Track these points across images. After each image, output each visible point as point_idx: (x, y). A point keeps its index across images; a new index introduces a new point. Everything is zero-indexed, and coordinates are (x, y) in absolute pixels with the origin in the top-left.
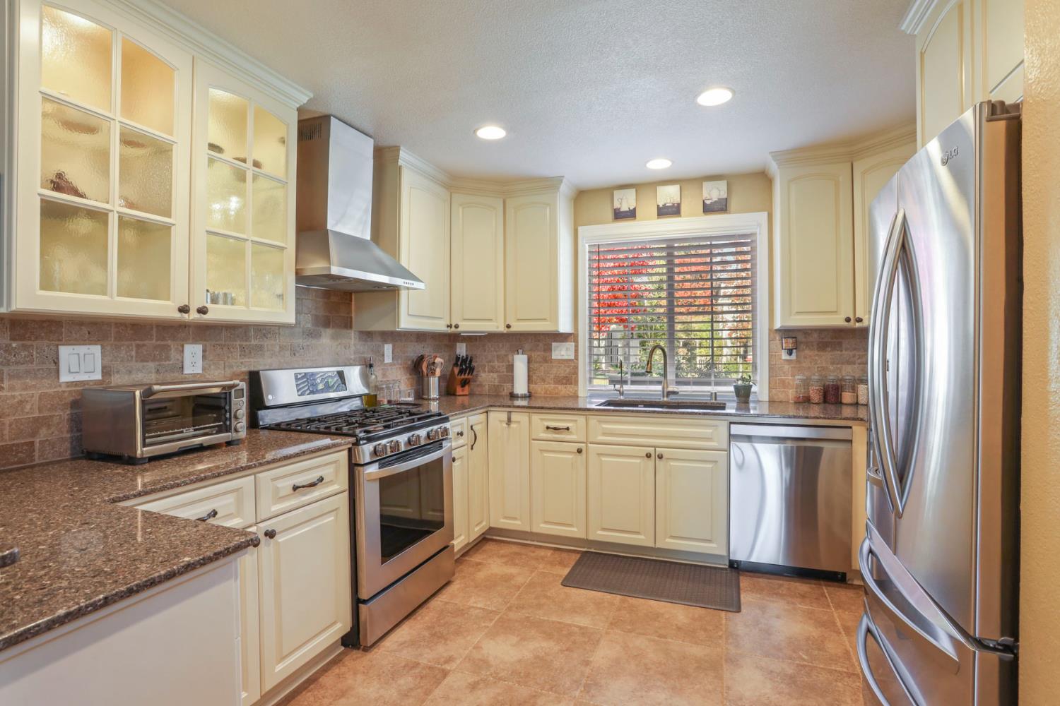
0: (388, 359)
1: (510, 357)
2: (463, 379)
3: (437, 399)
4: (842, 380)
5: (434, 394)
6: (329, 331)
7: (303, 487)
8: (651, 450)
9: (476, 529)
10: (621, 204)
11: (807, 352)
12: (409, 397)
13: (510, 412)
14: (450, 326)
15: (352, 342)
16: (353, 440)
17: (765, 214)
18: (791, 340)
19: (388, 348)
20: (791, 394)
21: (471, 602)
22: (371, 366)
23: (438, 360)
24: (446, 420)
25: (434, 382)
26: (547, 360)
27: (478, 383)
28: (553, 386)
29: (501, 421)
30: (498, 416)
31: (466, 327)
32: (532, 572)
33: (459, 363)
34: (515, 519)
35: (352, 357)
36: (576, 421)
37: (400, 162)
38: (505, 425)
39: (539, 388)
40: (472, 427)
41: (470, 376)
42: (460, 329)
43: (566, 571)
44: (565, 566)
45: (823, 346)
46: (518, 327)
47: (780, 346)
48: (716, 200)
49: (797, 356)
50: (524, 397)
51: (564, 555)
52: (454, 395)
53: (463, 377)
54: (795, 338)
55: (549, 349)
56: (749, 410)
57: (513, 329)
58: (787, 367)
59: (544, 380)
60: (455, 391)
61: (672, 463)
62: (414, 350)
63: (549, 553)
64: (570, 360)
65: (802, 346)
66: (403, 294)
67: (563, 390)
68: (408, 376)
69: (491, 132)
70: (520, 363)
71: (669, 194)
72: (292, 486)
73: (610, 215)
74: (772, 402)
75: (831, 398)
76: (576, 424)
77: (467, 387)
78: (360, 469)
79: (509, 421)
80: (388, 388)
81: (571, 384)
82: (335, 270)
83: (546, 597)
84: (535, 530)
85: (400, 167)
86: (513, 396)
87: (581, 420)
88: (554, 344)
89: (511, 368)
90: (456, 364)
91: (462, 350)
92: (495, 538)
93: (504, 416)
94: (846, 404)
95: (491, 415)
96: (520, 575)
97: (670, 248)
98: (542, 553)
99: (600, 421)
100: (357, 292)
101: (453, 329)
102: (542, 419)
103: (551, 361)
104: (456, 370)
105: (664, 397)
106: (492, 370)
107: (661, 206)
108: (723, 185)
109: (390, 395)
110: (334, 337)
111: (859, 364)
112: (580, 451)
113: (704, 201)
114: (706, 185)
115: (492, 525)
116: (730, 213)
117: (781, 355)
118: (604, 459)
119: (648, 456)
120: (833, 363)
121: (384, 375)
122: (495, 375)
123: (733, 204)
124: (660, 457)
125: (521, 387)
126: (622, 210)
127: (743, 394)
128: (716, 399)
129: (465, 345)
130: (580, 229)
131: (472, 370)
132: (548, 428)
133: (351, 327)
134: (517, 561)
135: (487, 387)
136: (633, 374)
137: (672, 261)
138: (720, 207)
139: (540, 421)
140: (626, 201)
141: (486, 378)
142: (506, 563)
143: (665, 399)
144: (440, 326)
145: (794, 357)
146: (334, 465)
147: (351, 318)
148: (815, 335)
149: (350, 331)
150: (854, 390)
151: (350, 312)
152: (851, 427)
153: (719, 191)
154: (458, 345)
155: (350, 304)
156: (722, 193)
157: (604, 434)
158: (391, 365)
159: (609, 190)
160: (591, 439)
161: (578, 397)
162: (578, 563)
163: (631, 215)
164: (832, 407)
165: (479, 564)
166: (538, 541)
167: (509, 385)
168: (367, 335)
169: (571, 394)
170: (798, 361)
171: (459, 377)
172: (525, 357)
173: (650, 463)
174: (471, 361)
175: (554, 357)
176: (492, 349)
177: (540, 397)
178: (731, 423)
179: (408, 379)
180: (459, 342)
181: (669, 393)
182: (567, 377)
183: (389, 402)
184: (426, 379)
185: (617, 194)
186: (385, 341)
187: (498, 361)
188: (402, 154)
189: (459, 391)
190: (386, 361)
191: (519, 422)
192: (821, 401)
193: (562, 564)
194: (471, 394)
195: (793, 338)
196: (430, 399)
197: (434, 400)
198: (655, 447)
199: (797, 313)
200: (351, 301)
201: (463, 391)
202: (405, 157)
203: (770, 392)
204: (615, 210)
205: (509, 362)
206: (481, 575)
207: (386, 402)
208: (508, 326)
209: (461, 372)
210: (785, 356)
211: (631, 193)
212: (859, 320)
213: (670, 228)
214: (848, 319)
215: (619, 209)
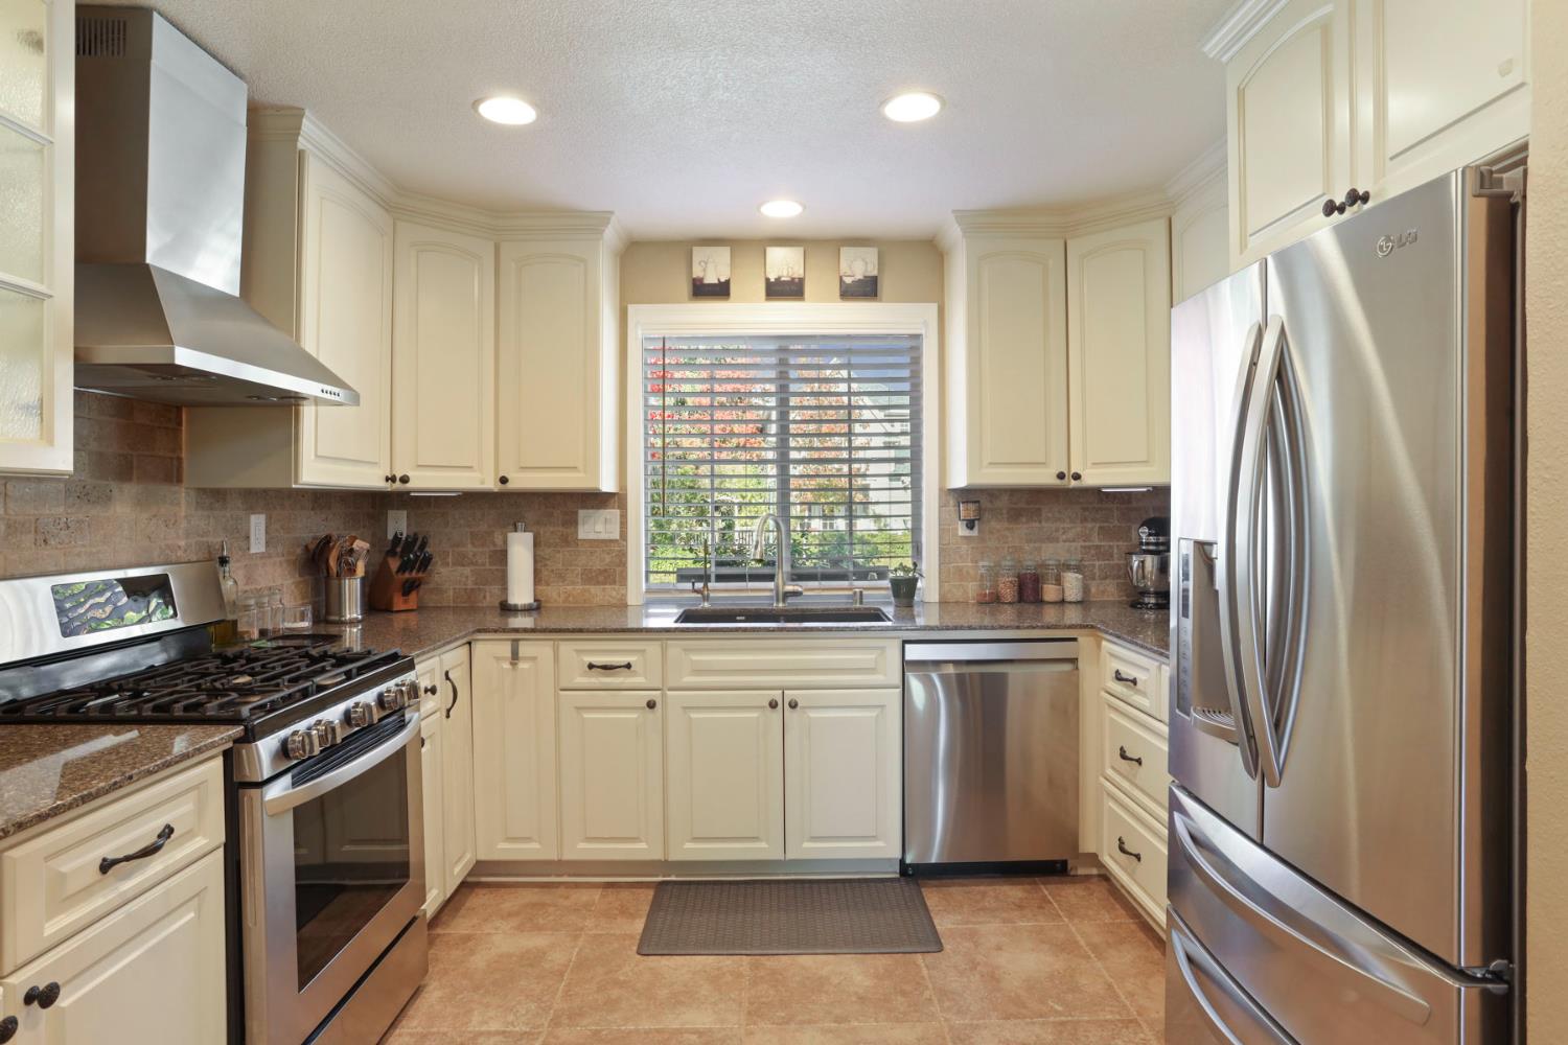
0: (258, 545)
1: (498, 539)
2: (407, 580)
3: (359, 622)
4: (1044, 565)
5: (352, 610)
6: (131, 489)
7: (128, 859)
8: (777, 695)
9: (457, 870)
10: (704, 270)
11: (994, 524)
12: (302, 620)
13: (517, 640)
14: (392, 479)
15: (183, 511)
16: (236, 731)
17: (934, 307)
18: (972, 507)
19: (257, 523)
20: (972, 589)
21: (475, 1023)
22: (223, 561)
23: (360, 545)
24: (410, 666)
25: (352, 591)
26: (569, 541)
27: (431, 586)
28: (579, 587)
29: (498, 659)
30: (491, 651)
31: (423, 481)
32: (576, 938)
33: (399, 550)
34: (528, 839)
35: (182, 543)
36: (643, 651)
37: (302, 143)
38: (506, 666)
39: (554, 593)
40: (447, 674)
41: (420, 575)
42: (409, 486)
43: (639, 926)
44: (633, 916)
45: (1015, 515)
46: (520, 481)
47: (955, 516)
48: (861, 277)
49: (979, 531)
50: (528, 610)
51: (625, 894)
52: (388, 609)
53: (407, 575)
54: (978, 503)
55: (572, 522)
56: (912, 618)
57: (512, 485)
58: (966, 547)
59: (561, 577)
60: (390, 603)
61: (813, 714)
62: (311, 527)
63: (596, 895)
64: (611, 541)
65: (987, 516)
66: (308, 412)
67: (598, 593)
68: (298, 578)
69: (507, 110)
70: (521, 550)
71: (783, 262)
72: (99, 862)
73: (685, 288)
74: (943, 603)
75: (1028, 592)
76: (644, 657)
77: (413, 596)
78: (254, 792)
79: (515, 656)
80: (260, 605)
81: (614, 582)
82: (185, 357)
83: (621, 984)
84: (568, 856)
85: (301, 154)
86: (507, 609)
87: (653, 648)
88: (582, 513)
89: (501, 557)
90: (392, 553)
91: (398, 524)
92: (484, 879)
93: (505, 649)
94: (1049, 603)
95: (480, 649)
96: (555, 947)
97: (784, 351)
98: (584, 896)
99: (687, 650)
100: (194, 405)
101: (398, 485)
102: (578, 652)
103: (576, 542)
104: (394, 564)
105: (778, 601)
106: (461, 561)
107: (772, 280)
108: (871, 254)
109: (262, 618)
110: (140, 503)
111: (1065, 541)
112: (651, 705)
113: (841, 278)
114: (846, 252)
115: (482, 857)
116: (881, 301)
117: (957, 529)
118: (694, 715)
119: (773, 705)
120: (1029, 541)
121: (249, 579)
122: (467, 571)
123: (885, 287)
124: (793, 705)
125: (521, 592)
126: (707, 281)
127: (905, 590)
128: (861, 603)
129: (405, 512)
130: (631, 308)
131: (426, 563)
132: (591, 666)
133: (179, 480)
134: (541, 921)
135: (451, 593)
136: (720, 564)
137: (787, 373)
138: (867, 289)
139: (576, 654)
140: (713, 266)
141: (448, 576)
142: (520, 928)
143: (781, 605)
144: (371, 479)
145: (975, 533)
146: (193, 795)
147: (179, 459)
148: (1005, 498)
149: (177, 488)
150: (1059, 581)
151: (177, 447)
152: (1075, 639)
153: (866, 263)
154: (392, 514)
155: (177, 431)
156: (870, 267)
157: (698, 672)
158: (262, 556)
159: (685, 246)
160: (671, 684)
161: (626, 606)
162: (655, 906)
163: (721, 291)
164: (1032, 608)
165: (468, 938)
166: (569, 875)
167: (496, 589)
168: (215, 497)
169: (614, 601)
170: (981, 539)
171: (400, 576)
172: (529, 536)
173: (776, 715)
174: (424, 545)
175: (582, 535)
176: (462, 522)
177: (557, 608)
178: (905, 642)
179: (297, 584)
180: (392, 509)
181: (787, 595)
182: (606, 570)
183: (263, 633)
184: (334, 583)
185: (699, 254)
186: (252, 509)
187: (473, 544)
188: (308, 126)
189: (399, 603)
190: (253, 551)
191: (534, 659)
192: (1016, 599)
193: (624, 911)
194: (421, 608)
195: (975, 502)
196: (344, 623)
197: (352, 623)
198: (783, 689)
199: (991, 464)
200: (180, 424)
201: (406, 602)
202: (311, 133)
203: (940, 587)
204: (694, 280)
205: (495, 545)
206: (479, 961)
207: (256, 635)
208: (504, 480)
209: (402, 569)
210: (962, 531)
211: (723, 254)
212: (1077, 477)
213: (786, 317)
214: (1061, 476)
215: (701, 280)
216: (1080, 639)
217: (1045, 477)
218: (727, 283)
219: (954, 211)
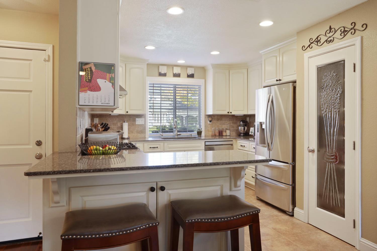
1: (121, 124)
4: (223, 129)
10: (162, 70)
11: (214, 121)
17: (204, 80)
20: (210, 134)
26: (134, 125)
28: (136, 134)
39: (131, 136)
45: (218, 120)
47: (208, 120)
48: (191, 74)
50: (127, 139)
54: (212, 118)
55: (135, 121)
57: (129, 113)
58: (209, 126)
59: (133, 132)
64: (142, 125)
67: (140, 135)
71: (177, 70)
73: (157, 74)
75: (221, 134)
76: (160, 146)
81: (143, 133)
86: (123, 139)
87: (162, 144)
88: (137, 119)
89: (122, 128)
91: (96, 121)
94: (224, 136)
97: (175, 87)
99: (168, 144)
102: (148, 145)
104: (102, 129)
105: (176, 136)
107: (175, 73)
108: (193, 69)
111: (226, 124)
113: (187, 74)
114: (188, 69)
116: (194, 78)
120: (220, 124)
123: (195, 76)
125: (126, 135)
128: (191, 136)
129: (98, 119)
131: (108, 129)
132: (150, 148)
138: (192, 76)
140: (163, 70)
145: (211, 123)
148: (216, 116)
150: (226, 132)
156: (193, 72)
157: (169, 148)
159: (158, 66)
160: (165, 150)
161: (146, 138)
163: (165, 75)
164: (221, 137)
169: (143, 137)
170: (212, 124)
172: (127, 124)
175: (137, 124)
178: (205, 142)
180: (95, 118)
181: (178, 135)
182: (141, 131)
185: (161, 67)
192: (219, 135)
203: (205, 133)
204: (159, 72)
208: (127, 112)
209: (104, 130)
210: (209, 123)
211: (165, 67)
212: (231, 113)
213: (176, 81)
214: (228, 113)
215: (161, 72)
216: (233, 141)
217: (225, 113)
218: (166, 73)
219: (211, 64)
